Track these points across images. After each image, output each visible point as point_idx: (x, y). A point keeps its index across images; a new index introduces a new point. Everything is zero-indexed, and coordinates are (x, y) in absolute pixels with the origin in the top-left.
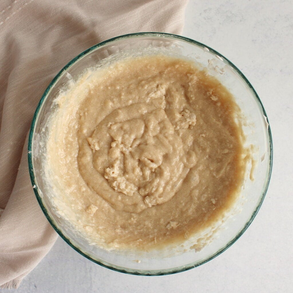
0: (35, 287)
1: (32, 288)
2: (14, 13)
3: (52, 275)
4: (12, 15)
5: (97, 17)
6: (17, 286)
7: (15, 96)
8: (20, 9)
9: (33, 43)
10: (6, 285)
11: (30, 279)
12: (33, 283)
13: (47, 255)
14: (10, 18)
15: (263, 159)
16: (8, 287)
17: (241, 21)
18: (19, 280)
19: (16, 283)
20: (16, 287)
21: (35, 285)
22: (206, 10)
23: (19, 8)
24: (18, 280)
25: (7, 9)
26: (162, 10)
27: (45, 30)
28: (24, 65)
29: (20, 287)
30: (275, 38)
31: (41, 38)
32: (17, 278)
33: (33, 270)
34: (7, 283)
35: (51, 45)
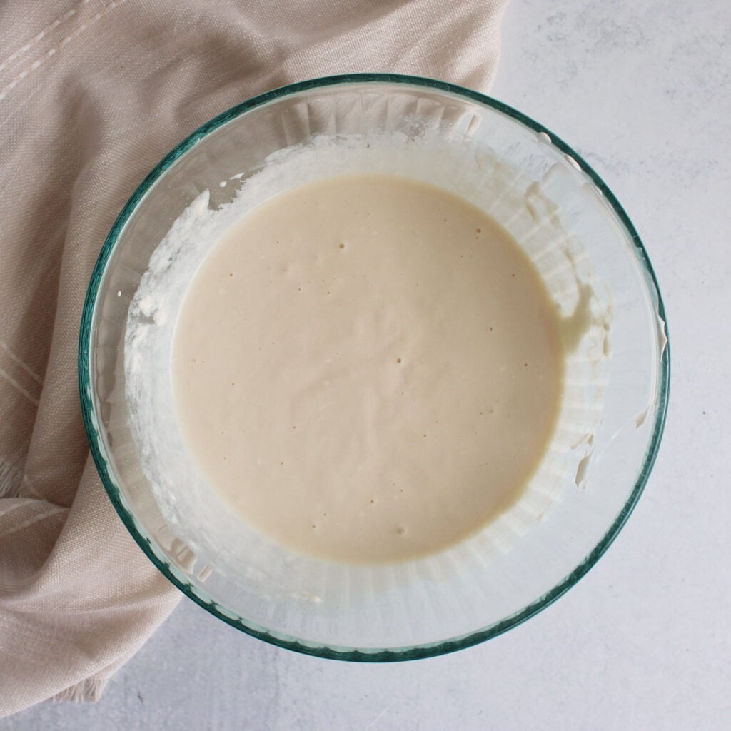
0: (138, 700)
1: (132, 700)
2: (83, 27)
3: (181, 669)
4: (77, 34)
5: (289, 37)
6: (96, 695)
7: (91, 229)
8: (98, 17)
9: (130, 101)
10: (70, 694)
11: (126, 678)
12: (134, 690)
13: (168, 621)
14: (72, 40)
15: (640, 422)
16: (73, 698)
17: (637, 44)
18: (101, 679)
19: (95, 689)
20: (94, 698)
21: (139, 693)
22: (552, 18)
23: (95, 14)
24: (100, 681)
25: (66, 17)
26: (448, 20)
27: (158, 68)
28: (114, 153)
29: (103, 698)
30: (721, 85)
31: (151, 89)
32: (96, 674)
33: (135, 657)
34: (73, 687)
35: (174, 105)
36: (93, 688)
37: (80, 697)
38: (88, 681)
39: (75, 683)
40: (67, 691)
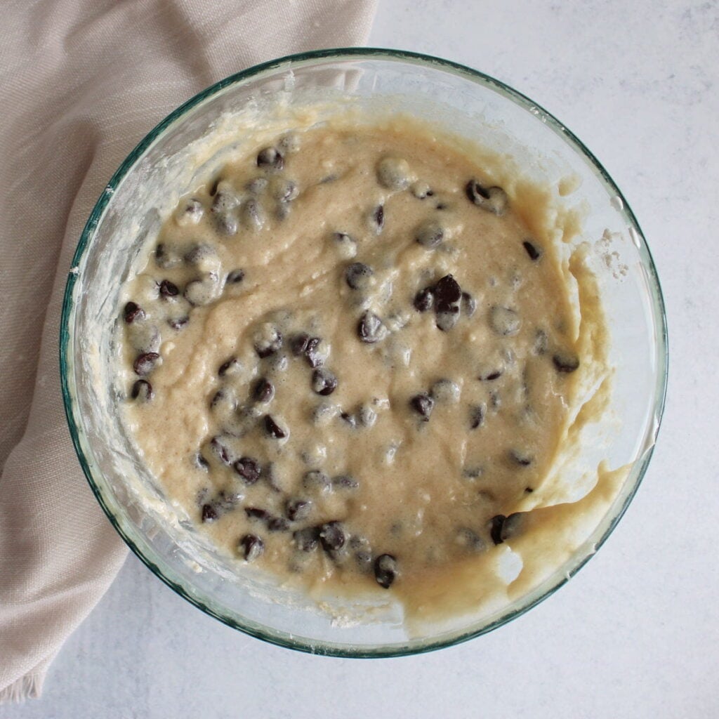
10: (9, 693)
16: (13, 698)
18: (38, 674)
19: (34, 685)
20: (36, 694)
24: (37, 677)
32: (32, 670)
34: (11, 685)
35: (62, 35)
36: (32, 685)
37: (20, 696)
38: (25, 678)
39: (13, 681)
40: (6, 692)
